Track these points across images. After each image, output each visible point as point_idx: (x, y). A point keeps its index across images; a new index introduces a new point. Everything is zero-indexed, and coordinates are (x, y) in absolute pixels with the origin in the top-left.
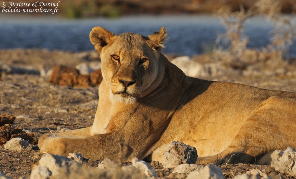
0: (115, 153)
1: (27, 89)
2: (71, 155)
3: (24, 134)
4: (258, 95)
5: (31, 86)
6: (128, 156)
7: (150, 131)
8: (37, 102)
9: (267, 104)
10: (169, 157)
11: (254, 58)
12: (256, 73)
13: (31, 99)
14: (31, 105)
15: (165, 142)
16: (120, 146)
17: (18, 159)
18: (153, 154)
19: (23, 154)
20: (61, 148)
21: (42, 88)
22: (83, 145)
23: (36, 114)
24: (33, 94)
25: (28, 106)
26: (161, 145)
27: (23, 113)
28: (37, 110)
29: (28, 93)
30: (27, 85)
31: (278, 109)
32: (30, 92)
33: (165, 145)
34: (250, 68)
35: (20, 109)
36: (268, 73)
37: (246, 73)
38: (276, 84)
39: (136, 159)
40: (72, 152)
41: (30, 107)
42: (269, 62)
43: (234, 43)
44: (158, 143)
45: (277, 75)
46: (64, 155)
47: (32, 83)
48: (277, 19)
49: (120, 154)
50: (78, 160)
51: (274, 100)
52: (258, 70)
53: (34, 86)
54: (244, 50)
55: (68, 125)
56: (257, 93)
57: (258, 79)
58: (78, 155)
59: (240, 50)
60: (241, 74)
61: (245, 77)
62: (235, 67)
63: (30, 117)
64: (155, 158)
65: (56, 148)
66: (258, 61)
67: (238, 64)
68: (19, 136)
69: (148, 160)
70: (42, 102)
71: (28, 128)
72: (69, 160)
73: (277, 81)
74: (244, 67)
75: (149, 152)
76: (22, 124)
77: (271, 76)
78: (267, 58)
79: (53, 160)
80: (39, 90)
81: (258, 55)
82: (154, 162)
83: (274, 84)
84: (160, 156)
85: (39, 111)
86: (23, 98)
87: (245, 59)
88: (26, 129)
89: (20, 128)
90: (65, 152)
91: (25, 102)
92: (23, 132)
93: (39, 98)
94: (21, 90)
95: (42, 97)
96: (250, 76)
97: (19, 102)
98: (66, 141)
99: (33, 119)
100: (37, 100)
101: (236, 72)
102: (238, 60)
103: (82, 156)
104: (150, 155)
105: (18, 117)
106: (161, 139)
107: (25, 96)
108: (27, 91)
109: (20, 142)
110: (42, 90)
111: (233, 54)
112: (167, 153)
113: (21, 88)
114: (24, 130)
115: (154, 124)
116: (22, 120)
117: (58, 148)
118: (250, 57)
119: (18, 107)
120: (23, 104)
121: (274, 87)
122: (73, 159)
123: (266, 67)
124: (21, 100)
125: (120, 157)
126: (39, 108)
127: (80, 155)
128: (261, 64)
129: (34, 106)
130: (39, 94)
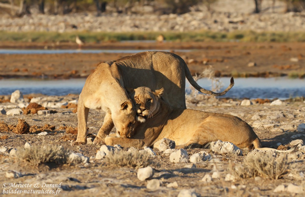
0: (136, 144)
1: (94, 115)
2: (115, 146)
3: (93, 136)
4: (204, 116)
5: (96, 113)
6: (143, 145)
7: (153, 133)
8: (99, 121)
9: (208, 120)
10: (162, 146)
11: (203, 98)
12: (203, 105)
13: (96, 119)
14: (96, 122)
15: (160, 139)
16: (139, 141)
17: (90, 148)
18: (154, 145)
19: (93, 145)
20: (111, 142)
21: (101, 114)
22: (121, 141)
23: (99, 126)
24: (97, 117)
25: (95, 122)
26: (158, 140)
27: (93, 126)
28: (99, 124)
29: (95, 116)
30: (94, 113)
31: (213, 122)
32: (96, 116)
33: (160, 140)
34: (200, 103)
35: (91, 124)
36: (209, 105)
37: (198, 105)
38: (213, 110)
39: (146, 147)
40: (116, 144)
41: (96, 123)
42: (210, 100)
43: (192, 91)
44: (157, 140)
45: (213, 106)
46: (112, 146)
47: (97, 112)
48: (213, 79)
49: (139, 145)
50: (119, 148)
51: (211, 117)
52: (204, 104)
53: (98, 113)
54: (197, 95)
55: (114, 131)
56: (203, 115)
57: (204, 108)
58: (118, 145)
59: (196, 95)
60: (196, 105)
61: (198, 107)
62: (194, 103)
63: (96, 128)
64: (155, 146)
65: (108, 142)
66: (204, 99)
67: (195, 101)
68: (91, 137)
69: (152, 147)
70: (102, 121)
71: (95, 133)
72: (114, 148)
73: (213, 109)
74: (197, 102)
75: (153, 143)
76: (92, 131)
77: (211, 106)
78: (209, 98)
79: (107, 148)
80: (100, 115)
81: (204, 97)
82: (155, 148)
83: (212, 110)
84: (157, 146)
85: (100, 125)
86: (92, 119)
87: (198, 99)
88: (94, 133)
89: (91, 133)
90: (113, 144)
91: (94, 121)
92: (93, 135)
93: (100, 119)
94: (92, 115)
95: (102, 118)
96: (201, 107)
97: (91, 121)
98: (113, 139)
99: (97, 129)
100: (99, 119)
101: (194, 105)
102: (195, 99)
103: (121, 146)
104: (153, 145)
105: (90, 128)
106: (158, 137)
107: (94, 118)
108: (94, 116)
109: (91, 140)
110: (102, 115)
111: (192, 97)
112: (161, 144)
113: (92, 114)
114: (93, 134)
115: (155, 131)
116: (92, 129)
117: (109, 142)
118: (201, 98)
119: (90, 123)
120: (93, 122)
121: (212, 111)
122: (116, 147)
123: (208, 102)
124: (92, 120)
125: (139, 146)
126: (100, 123)
127: (120, 145)
128: (206, 101)
129: (98, 123)
130: (100, 117)
